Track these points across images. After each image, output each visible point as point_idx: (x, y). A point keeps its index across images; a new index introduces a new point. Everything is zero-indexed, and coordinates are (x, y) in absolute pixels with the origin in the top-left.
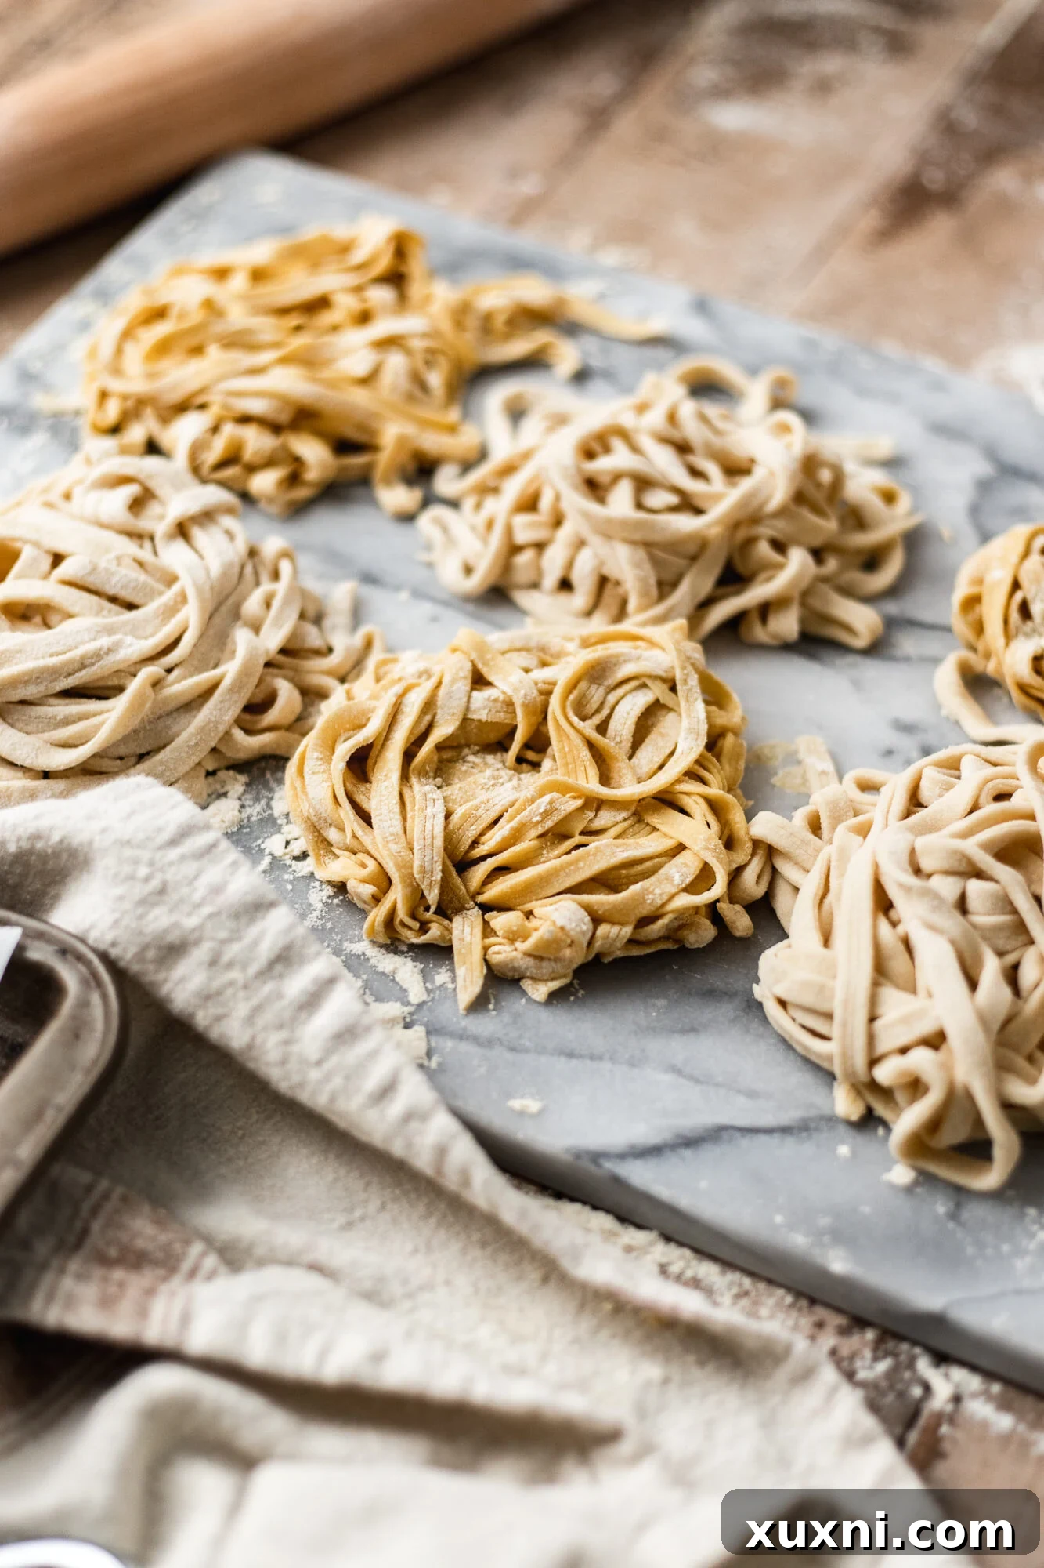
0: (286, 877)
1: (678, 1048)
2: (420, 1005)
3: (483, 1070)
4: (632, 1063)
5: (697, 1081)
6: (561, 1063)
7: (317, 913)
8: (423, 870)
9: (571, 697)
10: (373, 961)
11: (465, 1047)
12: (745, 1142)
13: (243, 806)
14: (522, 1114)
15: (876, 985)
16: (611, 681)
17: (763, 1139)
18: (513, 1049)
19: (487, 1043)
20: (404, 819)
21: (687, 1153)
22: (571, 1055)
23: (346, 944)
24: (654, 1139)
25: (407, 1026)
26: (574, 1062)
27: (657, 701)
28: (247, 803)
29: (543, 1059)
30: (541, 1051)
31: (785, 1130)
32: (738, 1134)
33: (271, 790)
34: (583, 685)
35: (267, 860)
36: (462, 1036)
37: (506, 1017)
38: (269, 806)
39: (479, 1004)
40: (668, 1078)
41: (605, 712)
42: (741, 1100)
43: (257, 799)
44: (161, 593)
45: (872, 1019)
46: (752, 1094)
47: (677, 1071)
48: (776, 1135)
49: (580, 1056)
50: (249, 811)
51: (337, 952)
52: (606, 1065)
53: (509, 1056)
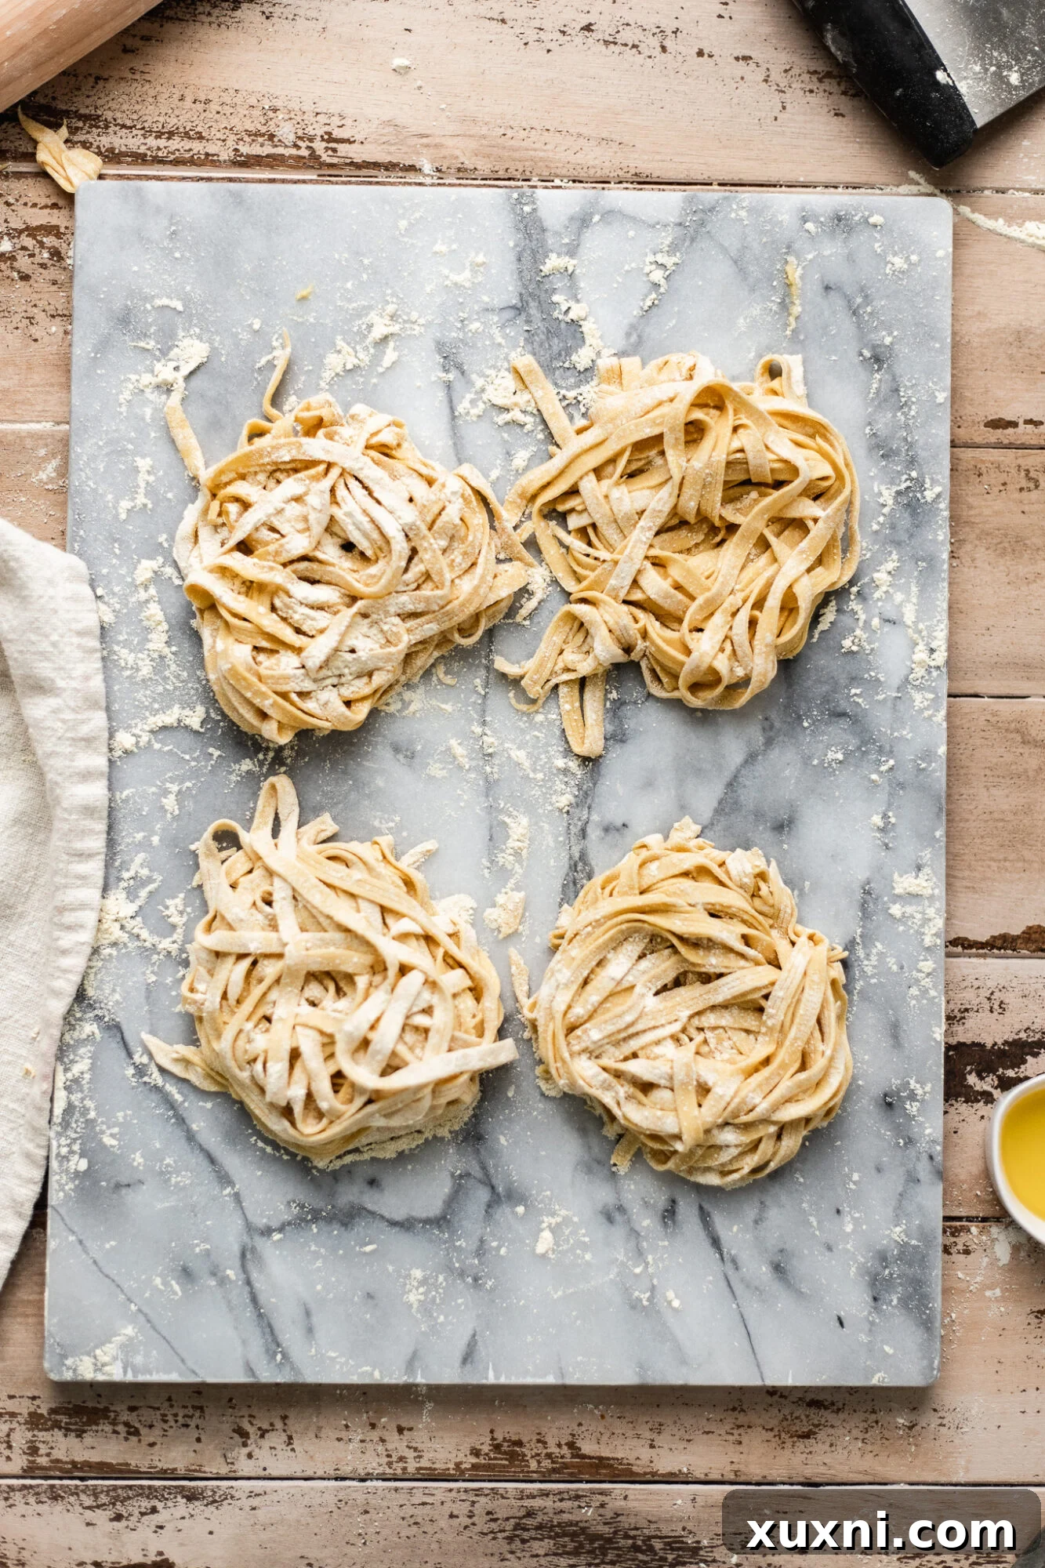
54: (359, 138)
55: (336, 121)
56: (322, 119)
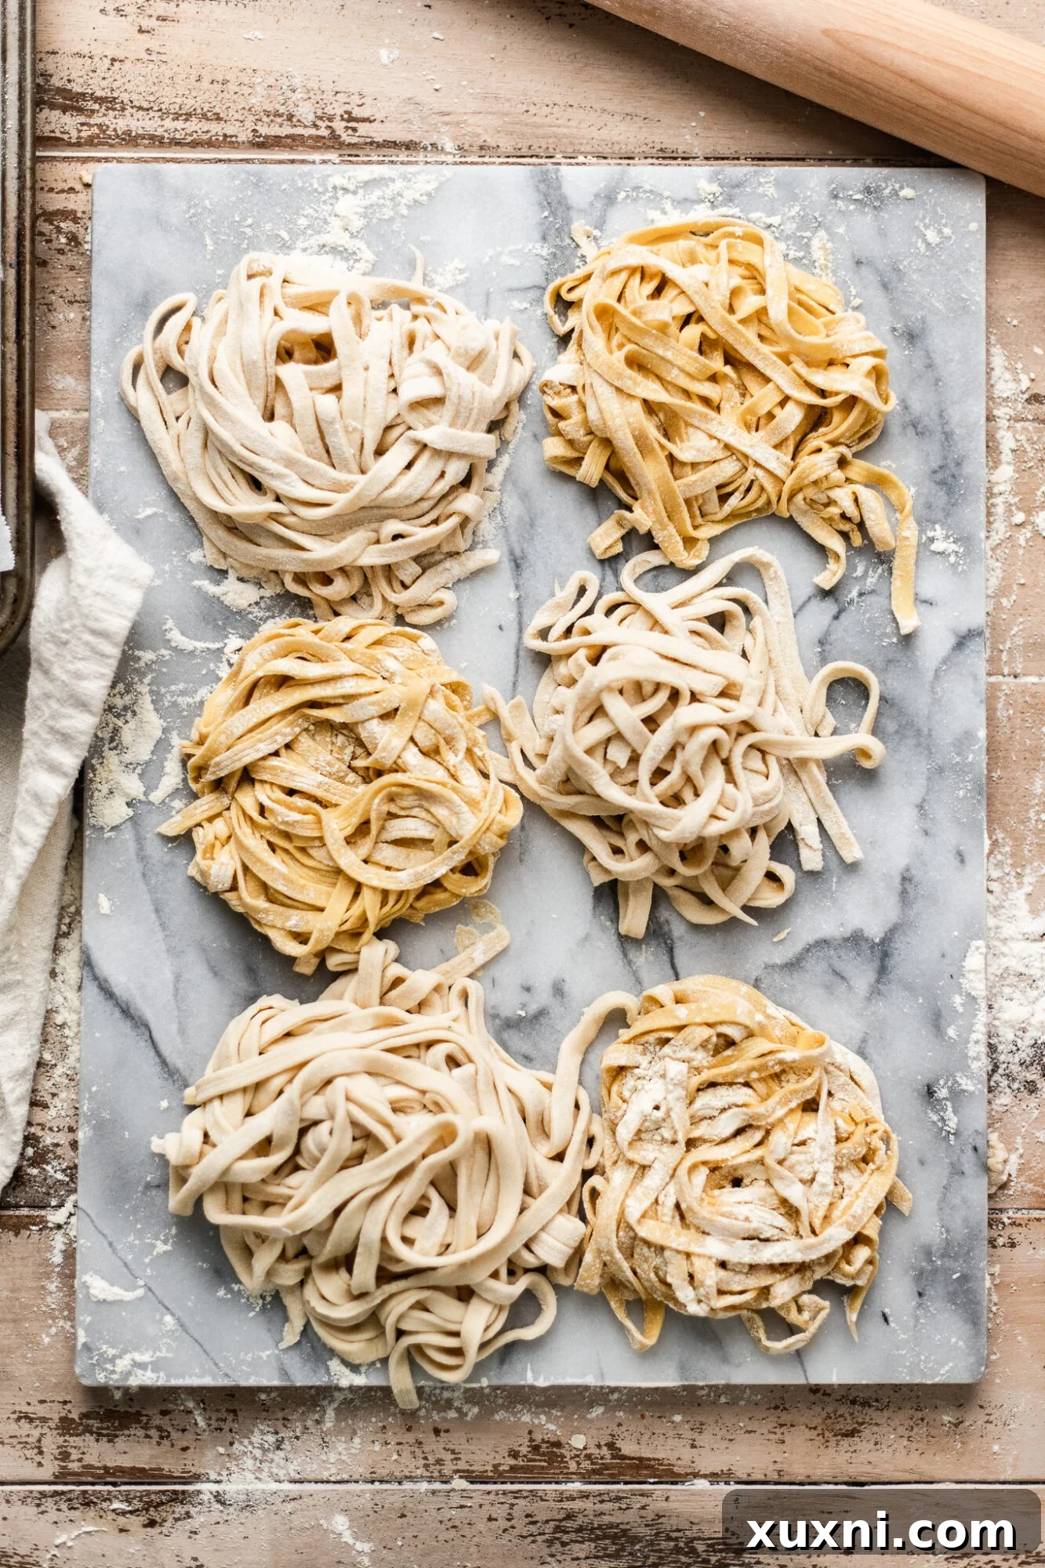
0: (212, 666)
1: (197, 971)
2: (150, 803)
3: (118, 866)
4: (170, 950)
5: (176, 995)
6: (148, 908)
7: (190, 700)
8: (218, 764)
9: (394, 789)
10: (169, 756)
11: (132, 846)
12: (143, 1044)
13: (257, 603)
14: (97, 905)
15: (245, 1090)
16: (426, 805)
17: (152, 1053)
18: (144, 875)
19: (142, 858)
20: (251, 730)
21: (117, 1014)
22: (157, 911)
23: (175, 733)
24: (117, 991)
25: (128, 804)
26: (153, 916)
27: (431, 841)
28: (262, 605)
29: (146, 897)
30: (152, 891)
31: (164, 1063)
32: (147, 1037)
33: (281, 612)
34: (407, 791)
35: (218, 645)
36: (139, 840)
37: (167, 858)
38: (266, 620)
39: (167, 839)
40: (169, 977)
41: (402, 813)
42: (174, 1027)
43: (268, 609)
44: (350, 472)
45: (221, 1097)
46: (182, 1031)
47: (178, 978)
48: (157, 1060)
49: (159, 918)
50: (256, 610)
51: (165, 730)
52: (160, 936)
53: (138, 875)
54: (379, 116)
55: (356, 99)
56: (341, 98)
